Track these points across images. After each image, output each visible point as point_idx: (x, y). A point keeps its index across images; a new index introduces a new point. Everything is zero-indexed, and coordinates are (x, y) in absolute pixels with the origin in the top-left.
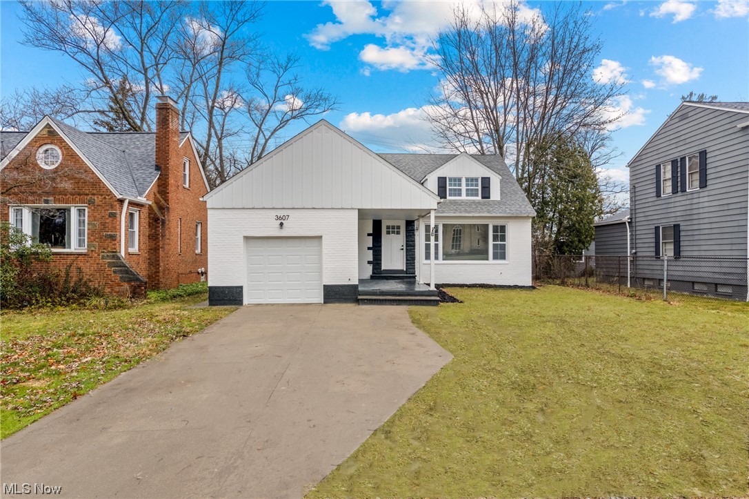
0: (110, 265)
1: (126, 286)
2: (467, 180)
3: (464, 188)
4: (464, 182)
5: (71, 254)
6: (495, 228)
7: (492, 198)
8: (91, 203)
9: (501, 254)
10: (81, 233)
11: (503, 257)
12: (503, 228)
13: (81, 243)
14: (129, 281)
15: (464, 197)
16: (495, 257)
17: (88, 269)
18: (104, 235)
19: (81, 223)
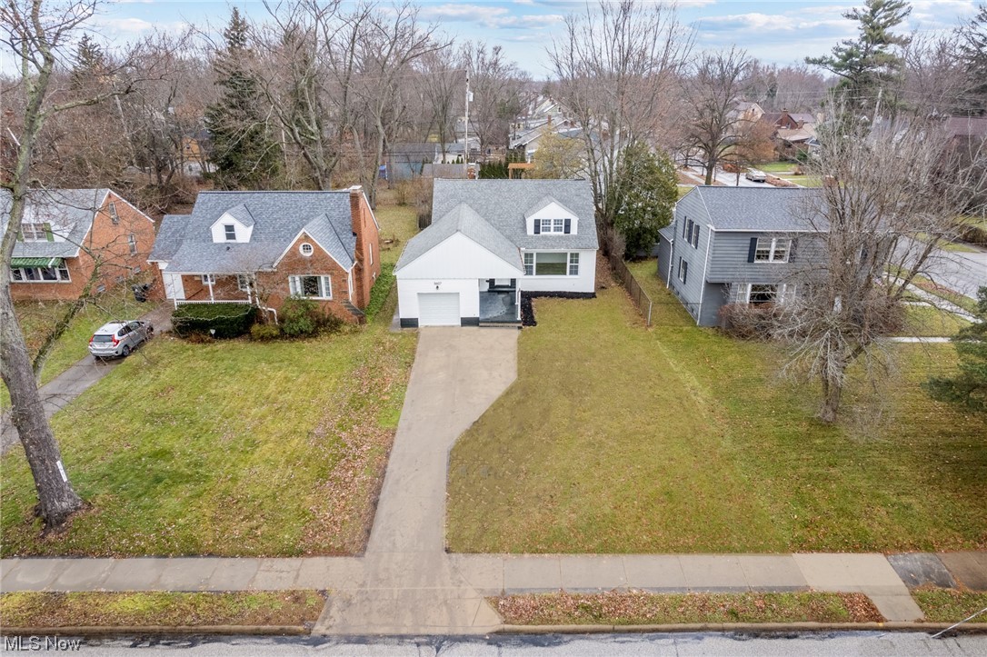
0: (346, 306)
1: (355, 317)
2: (555, 220)
3: (552, 226)
4: (552, 222)
5: (324, 301)
6: (572, 255)
7: (571, 233)
8: (331, 274)
9: (575, 271)
10: (328, 289)
11: (576, 273)
12: (577, 255)
13: (328, 294)
14: (357, 314)
15: (552, 233)
16: (571, 273)
17: (334, 309)
18: (340, 290)
19: (327, 283)
